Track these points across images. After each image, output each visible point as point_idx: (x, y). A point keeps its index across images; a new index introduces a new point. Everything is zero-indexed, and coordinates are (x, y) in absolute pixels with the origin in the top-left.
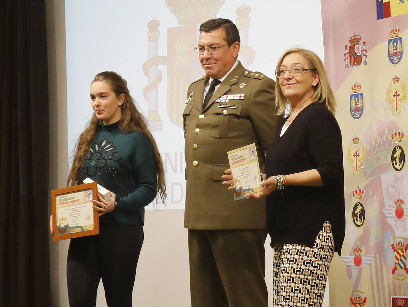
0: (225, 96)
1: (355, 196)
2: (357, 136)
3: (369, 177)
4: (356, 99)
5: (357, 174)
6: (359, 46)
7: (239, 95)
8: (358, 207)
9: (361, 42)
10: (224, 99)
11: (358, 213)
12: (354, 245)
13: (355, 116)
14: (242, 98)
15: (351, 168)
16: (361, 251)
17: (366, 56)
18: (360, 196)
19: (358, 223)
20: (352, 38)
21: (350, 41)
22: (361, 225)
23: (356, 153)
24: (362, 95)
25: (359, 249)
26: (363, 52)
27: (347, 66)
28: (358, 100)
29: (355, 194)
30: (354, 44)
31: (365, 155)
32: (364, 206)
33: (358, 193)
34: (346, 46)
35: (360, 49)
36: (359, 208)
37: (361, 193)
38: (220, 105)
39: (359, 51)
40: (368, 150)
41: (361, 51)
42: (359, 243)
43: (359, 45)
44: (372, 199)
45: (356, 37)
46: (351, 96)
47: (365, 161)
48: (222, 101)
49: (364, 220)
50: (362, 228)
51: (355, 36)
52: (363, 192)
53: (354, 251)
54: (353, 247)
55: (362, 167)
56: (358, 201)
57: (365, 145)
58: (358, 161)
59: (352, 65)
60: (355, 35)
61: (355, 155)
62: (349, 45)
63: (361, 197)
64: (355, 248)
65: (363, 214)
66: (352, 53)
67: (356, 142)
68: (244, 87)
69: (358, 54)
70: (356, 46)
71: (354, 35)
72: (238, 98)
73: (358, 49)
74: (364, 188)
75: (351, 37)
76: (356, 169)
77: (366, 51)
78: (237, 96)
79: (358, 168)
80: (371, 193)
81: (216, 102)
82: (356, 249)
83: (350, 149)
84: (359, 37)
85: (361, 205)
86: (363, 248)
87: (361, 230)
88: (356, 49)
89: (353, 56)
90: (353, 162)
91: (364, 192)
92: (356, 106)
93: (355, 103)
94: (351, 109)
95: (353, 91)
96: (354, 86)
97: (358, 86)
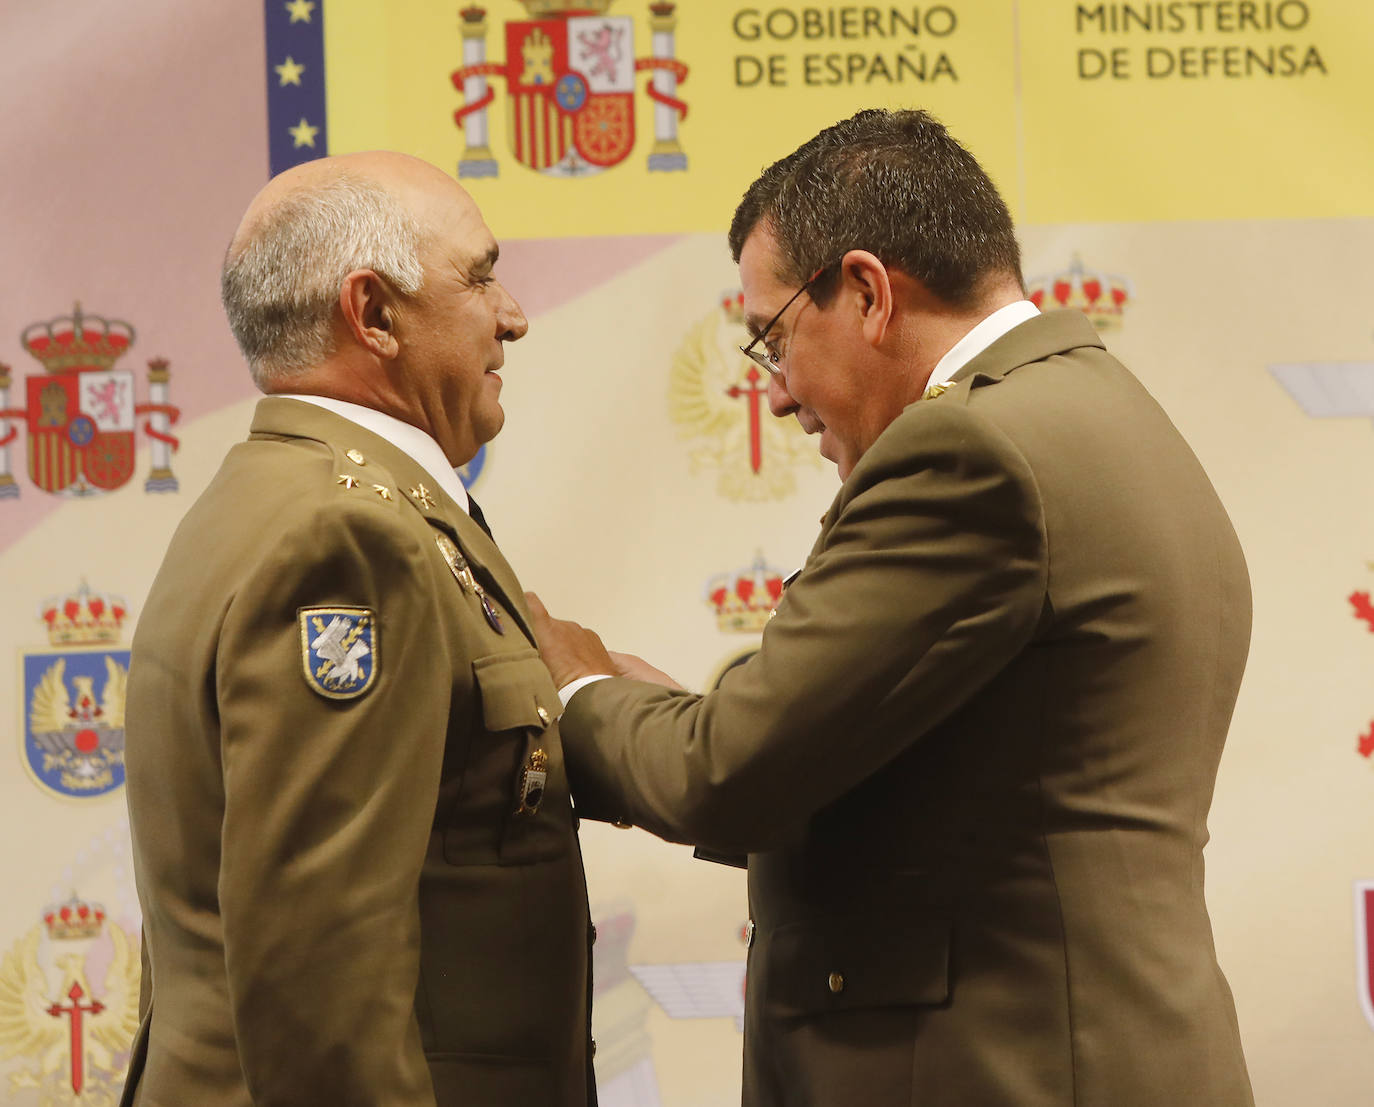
4: (85, 685)
6: (113, 383)
9: (133, 361)
13: (69, 781)
15: (26, 1082)
17: (173, 443)
21: (37, 346)
26: (143, 419)
28: (98, 688)
30: (70, 362)
35: (125, 402)
39: (113, 412)
41: (126, 410)
43: (119, 377)
45: (95, 327)
46: (35, 668)
51: (78, 318)
58: (91, 1045)
59: (51, 484)
61: (68, 1004)
62: (28, 367)
66: (53, 413)
67: (71, 931)
69: (104, 426)
71: (69, 311)
76: (66, 1085)
77: (173, 415)
79: (87, 1083)
84: (119, 330)
89: (64, 433)
92: (78, 724)
93: (71, 703)
94: (31, 739)
95: (56, 634)
96: (60, 607)
97: (97, 608)
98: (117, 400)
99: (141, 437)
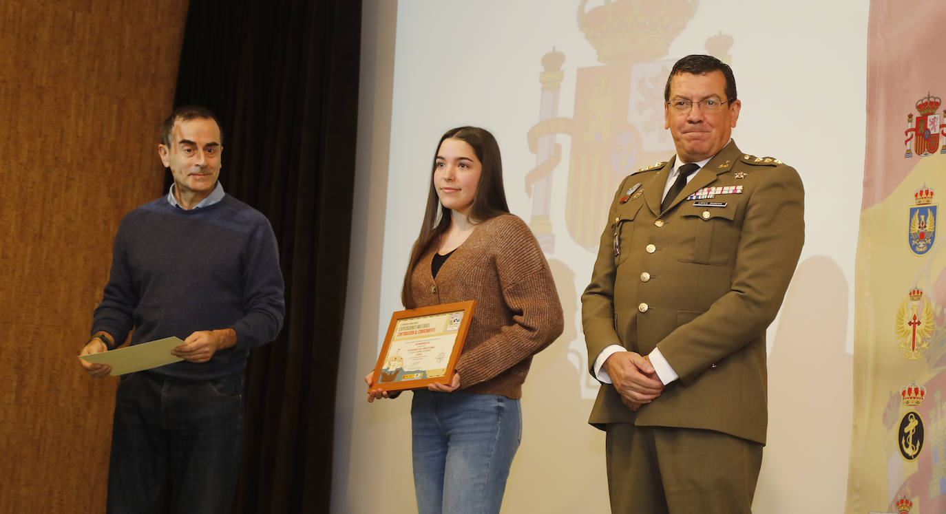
0: (706, 189)
1: (905, 401)
2: (919, 288)
3: (936, 365)
4: (923, 217)
5: (913, 358)
6: (935, 118)
7: (733, 188)
8: (911, 420)
9: (941, 110)
10: (703, 194)
11: (911, 432)
12: (898, 493)
13: (918, 249)
14: (738, 192)
15: (903, 346)
16: (911, 504)
18: (916, 400)
19: (909, 451)
20: (922, 100)
21: (919, 107)
22: (915, 456)
23: (915, 318)
24: (934, 209)
25: (907, 502)
26: (942, 129)
27: (908, 154)
28: (926, 219)
29: (907, 395)
30: (926, 112)
31: (931, 324)
32: (922, 419)
33: (913, 394)
34: (910, 116)
35: (938, 123)
36: (913, 424)
37: (919, 395)
38: (697, 203)
39: (934, 127)
40: (938, 314)
41: (938, 127)
42: (908, 490)
43: (936, 116)
44: (939, 408)
45: (932, 100)
46: (913, 211)
47: (930, 334)
48: (699, 198)
49: (920, 447)
50: (915, 462)
51: (929, 98)
52: (922, 394)
53: (898, 504)
54: (896, 496)
55: (925, 345)
56: (912, 409)
57: (933, 305)
58: (917, 335)
59: (919, 151)
60: (929, 95)
61: (913, 321)
62: (917, 114)
63: (918, 403)
64: (899, 498)
65: (919, 434)
66: (921, 130)
67: (915, 298)
68: (742, 176)
69: (932, 132)
70: (930, 117)
71: (927, 96)
72: (731, 192)
73: (933, 123)
74: (926, 385)
75: (922, 98)
76: (911, 347)
78: (728, 190)
79: (916, 347)
80: (938, 396)
81: (689, 199)
82: (902, 501)
83: (903, 310)
84: (938, 100)
85: (917, 417)
86: (916, 501)
87: (913, 466)
88: (929, 123)
89: (923, 135)
90: (909, 334)
91: (925, 393)
92: (921, 231)
93: (919, 224)
94: (910, 235)
95: (918, 201)
96: (919, 192)
97: (927, 192)
98: (935, 124)
99: (941, 135)
